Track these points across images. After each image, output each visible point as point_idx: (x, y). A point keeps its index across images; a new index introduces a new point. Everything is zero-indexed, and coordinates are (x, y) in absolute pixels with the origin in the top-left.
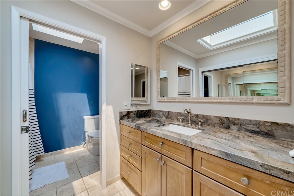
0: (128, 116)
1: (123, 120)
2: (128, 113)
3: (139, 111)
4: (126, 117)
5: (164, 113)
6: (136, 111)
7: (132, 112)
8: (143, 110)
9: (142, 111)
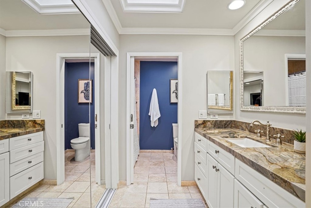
0: (204, 125)
1: (199, 129)
2: (204, 122)
3: (217, 121)
4: (202, 126)
5: (247, 125)
6: (213, 121)
7: (209, 121)
8: (224, 121)
9: (221, 121)
